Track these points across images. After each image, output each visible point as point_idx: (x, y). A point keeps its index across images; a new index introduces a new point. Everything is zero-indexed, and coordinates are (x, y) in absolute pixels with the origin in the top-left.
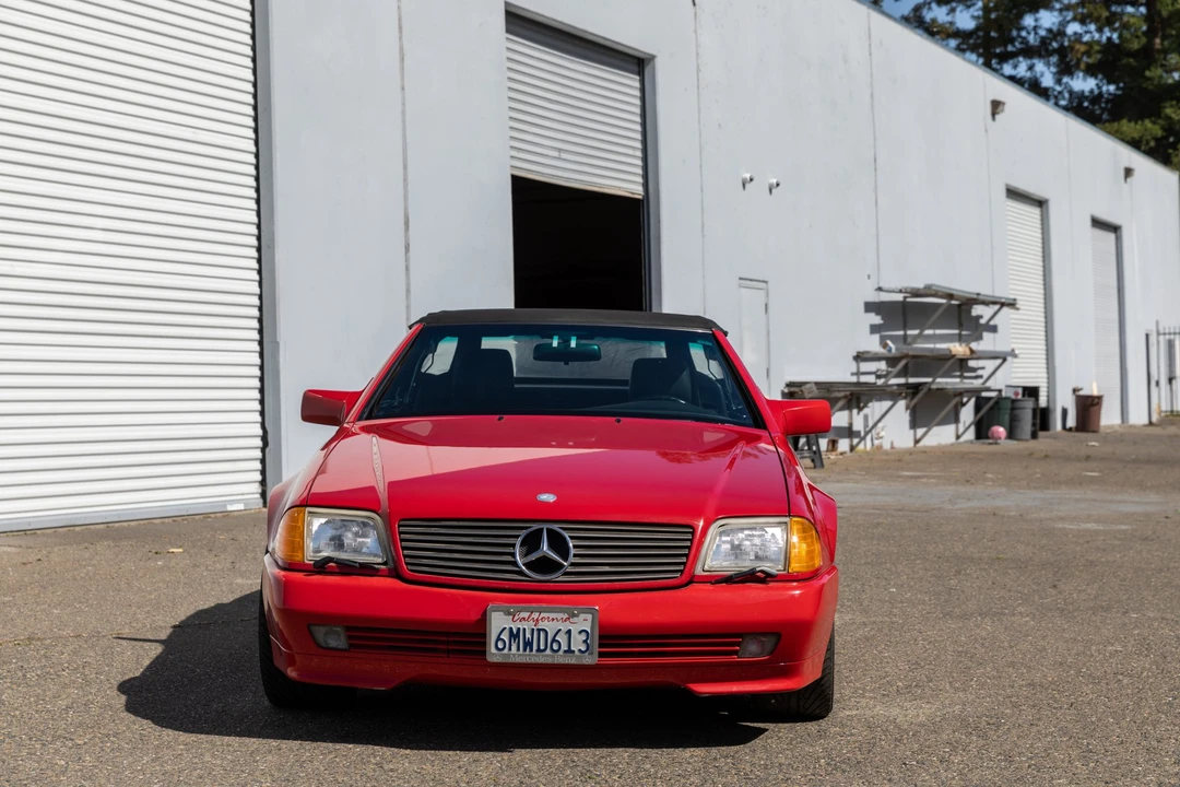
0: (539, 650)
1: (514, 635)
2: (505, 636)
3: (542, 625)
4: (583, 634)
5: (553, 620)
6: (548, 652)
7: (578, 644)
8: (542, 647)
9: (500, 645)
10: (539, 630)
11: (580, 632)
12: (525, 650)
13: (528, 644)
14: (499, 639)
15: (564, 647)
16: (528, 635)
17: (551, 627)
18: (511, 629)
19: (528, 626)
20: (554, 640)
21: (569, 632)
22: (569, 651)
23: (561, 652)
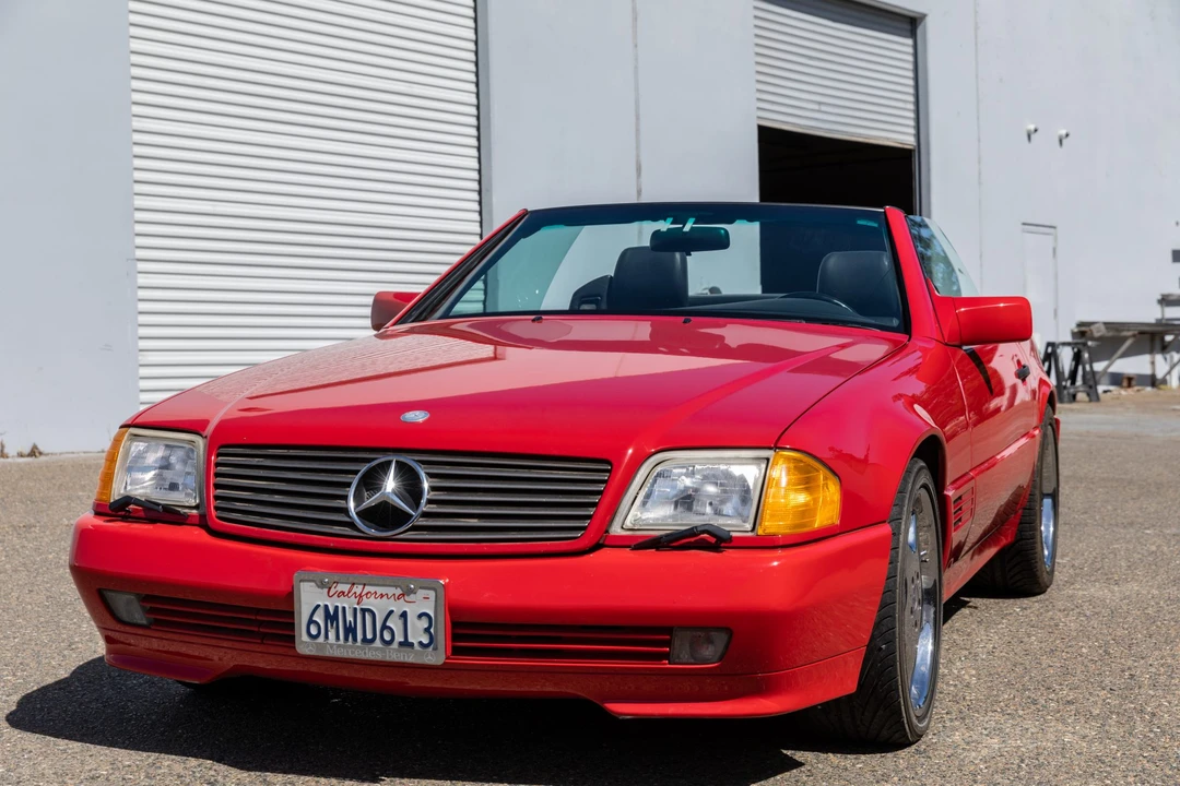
0: (365, 640)
1: (331, 617)
2: (319, 618)
3: (368, 603)
4: (424, 619)
5: (382, 596)
6: (378, 643)
7: (417, 635)
8: (369, 636)
9: (314, 631)
10: (364, 611)
11: (420, 616)
12: (346, 639)
13: (350, 630)
14: (311, 621)
15: (399, 638)
16: (350, 618)
17: (379, 606)
18: (326, 606)
19: (347, 603)
20: (384, 627)
21: (404, 615)
22: (406, 644)
23: (395, 645)
